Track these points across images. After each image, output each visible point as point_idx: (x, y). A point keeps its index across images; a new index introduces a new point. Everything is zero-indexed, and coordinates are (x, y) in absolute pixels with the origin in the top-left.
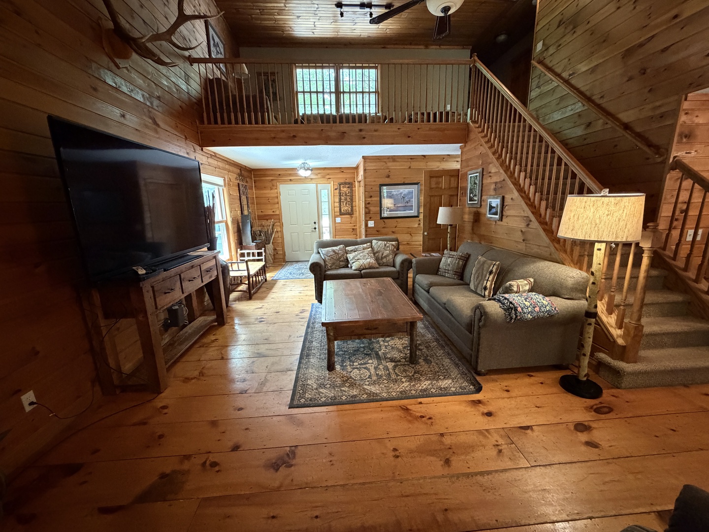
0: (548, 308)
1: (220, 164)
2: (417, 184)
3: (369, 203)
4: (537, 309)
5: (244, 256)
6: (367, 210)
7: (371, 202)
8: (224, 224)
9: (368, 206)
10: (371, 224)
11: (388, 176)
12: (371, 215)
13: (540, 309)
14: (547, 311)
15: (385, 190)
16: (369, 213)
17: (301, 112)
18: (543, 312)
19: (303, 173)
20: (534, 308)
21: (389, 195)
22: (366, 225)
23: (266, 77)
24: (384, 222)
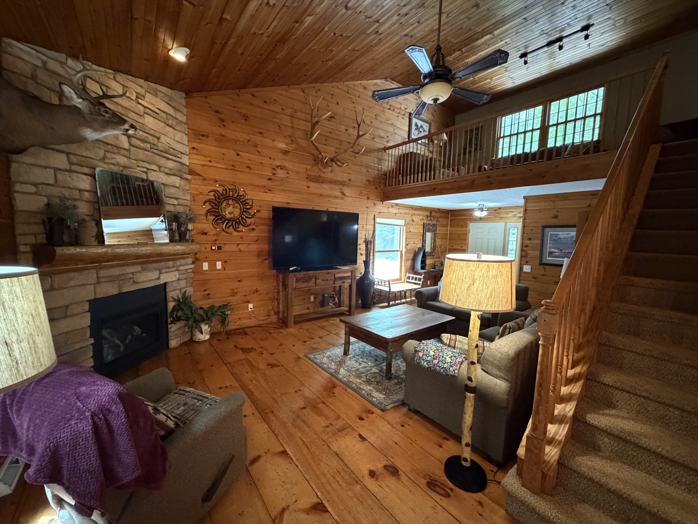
0: (446, 365)
1: (403, 211)
2: (574, 226)
3: (527, 246)
4: (436, 361)
5: (409, 279)
6: (524, 253)
7: (529, 245)
8: (399, 253)
9: (525, 249)
10: (527, 268)
11: (556, 217)
12: (528, 259)
13: (438, 363)
14: (443, 367)
15: (549, 232)
16: (526, 256)
17: (500, 156)
18: (440, 367)
19: (478, 214)
20: (434, 359)
21: (554, 238)
22: (521, 269)
23: (477, 132)
24: (545, 269)
